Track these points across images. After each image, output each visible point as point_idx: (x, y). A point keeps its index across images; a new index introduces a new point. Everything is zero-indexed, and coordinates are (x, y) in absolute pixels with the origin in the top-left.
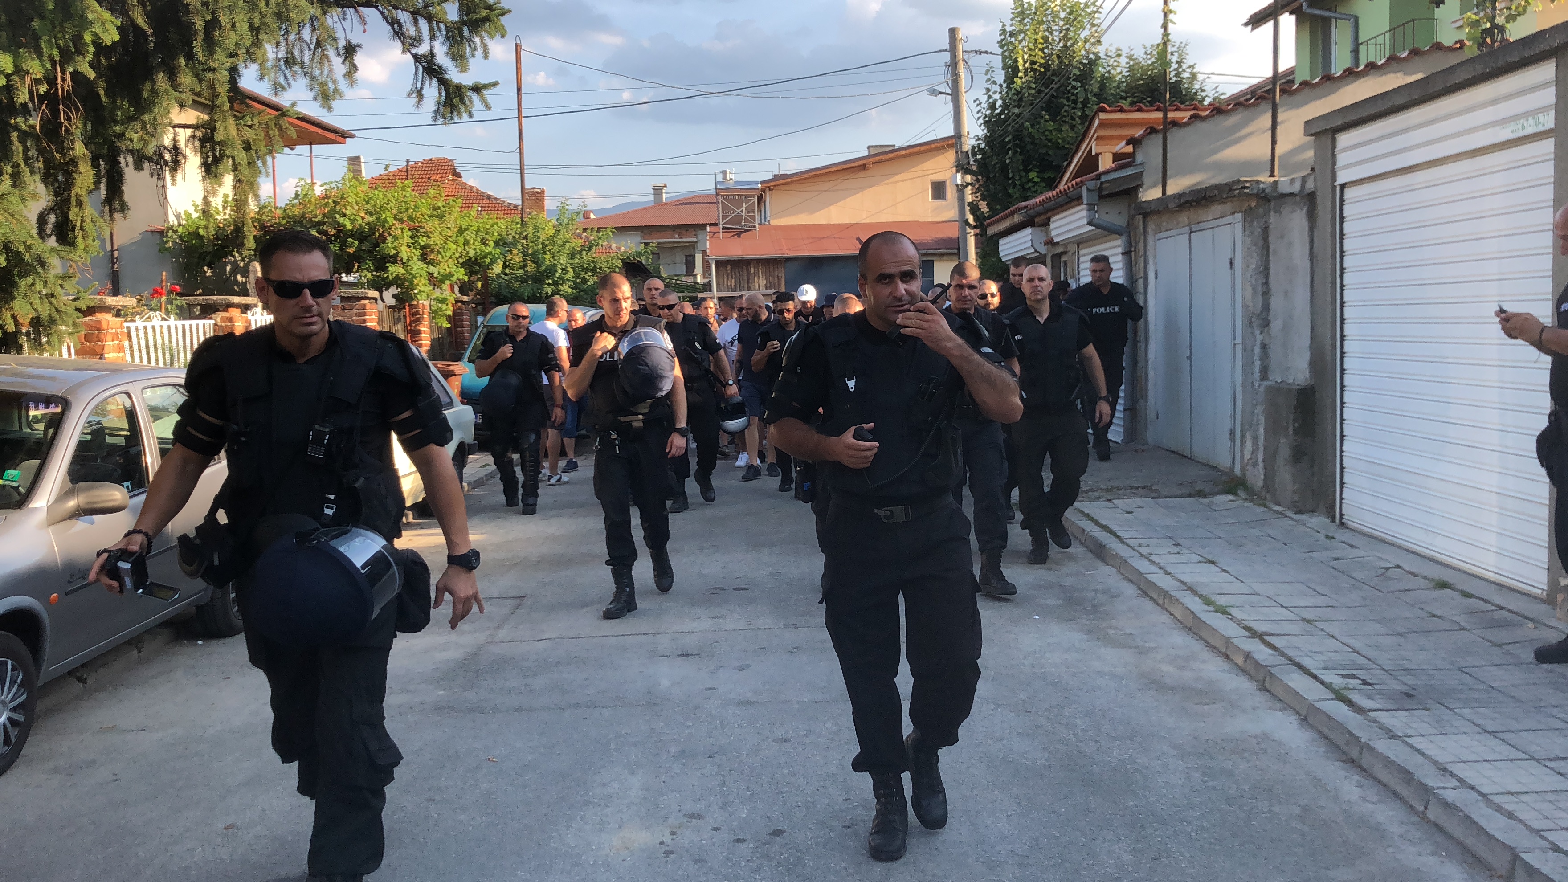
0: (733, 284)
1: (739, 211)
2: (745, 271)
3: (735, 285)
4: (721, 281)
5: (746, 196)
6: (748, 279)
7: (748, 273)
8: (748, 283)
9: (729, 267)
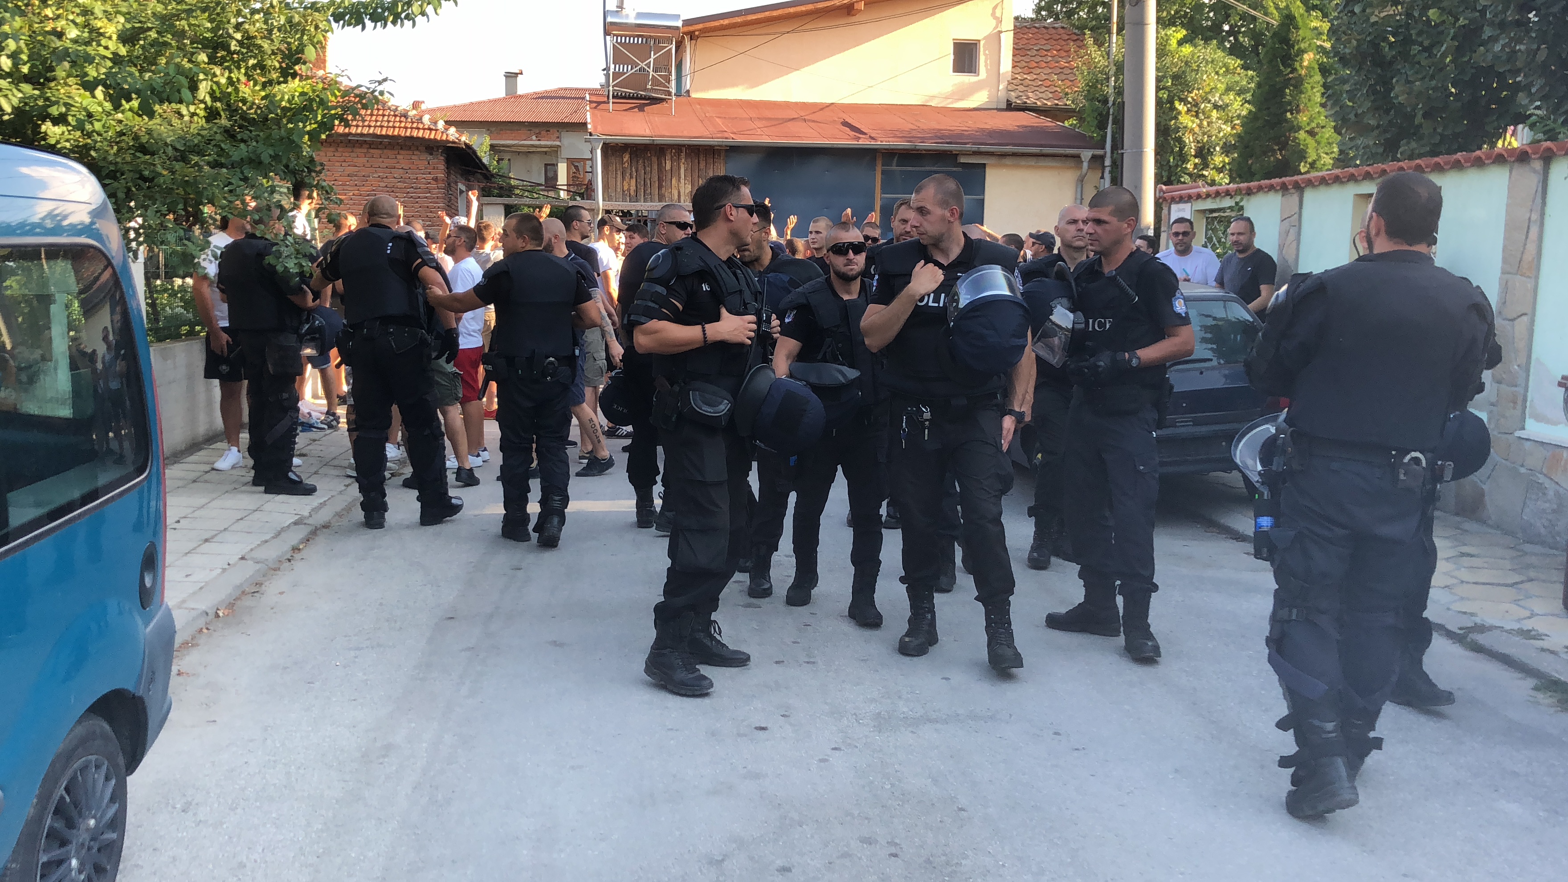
0: (633, 188)
1: (643, 65)
2: (655, 167)
3: (636, 191)
4: (612, 182)
5: (658, 40)
6: (660, 180)
7: (661, 169)
8: (660, 187)
9: (626, 158)
